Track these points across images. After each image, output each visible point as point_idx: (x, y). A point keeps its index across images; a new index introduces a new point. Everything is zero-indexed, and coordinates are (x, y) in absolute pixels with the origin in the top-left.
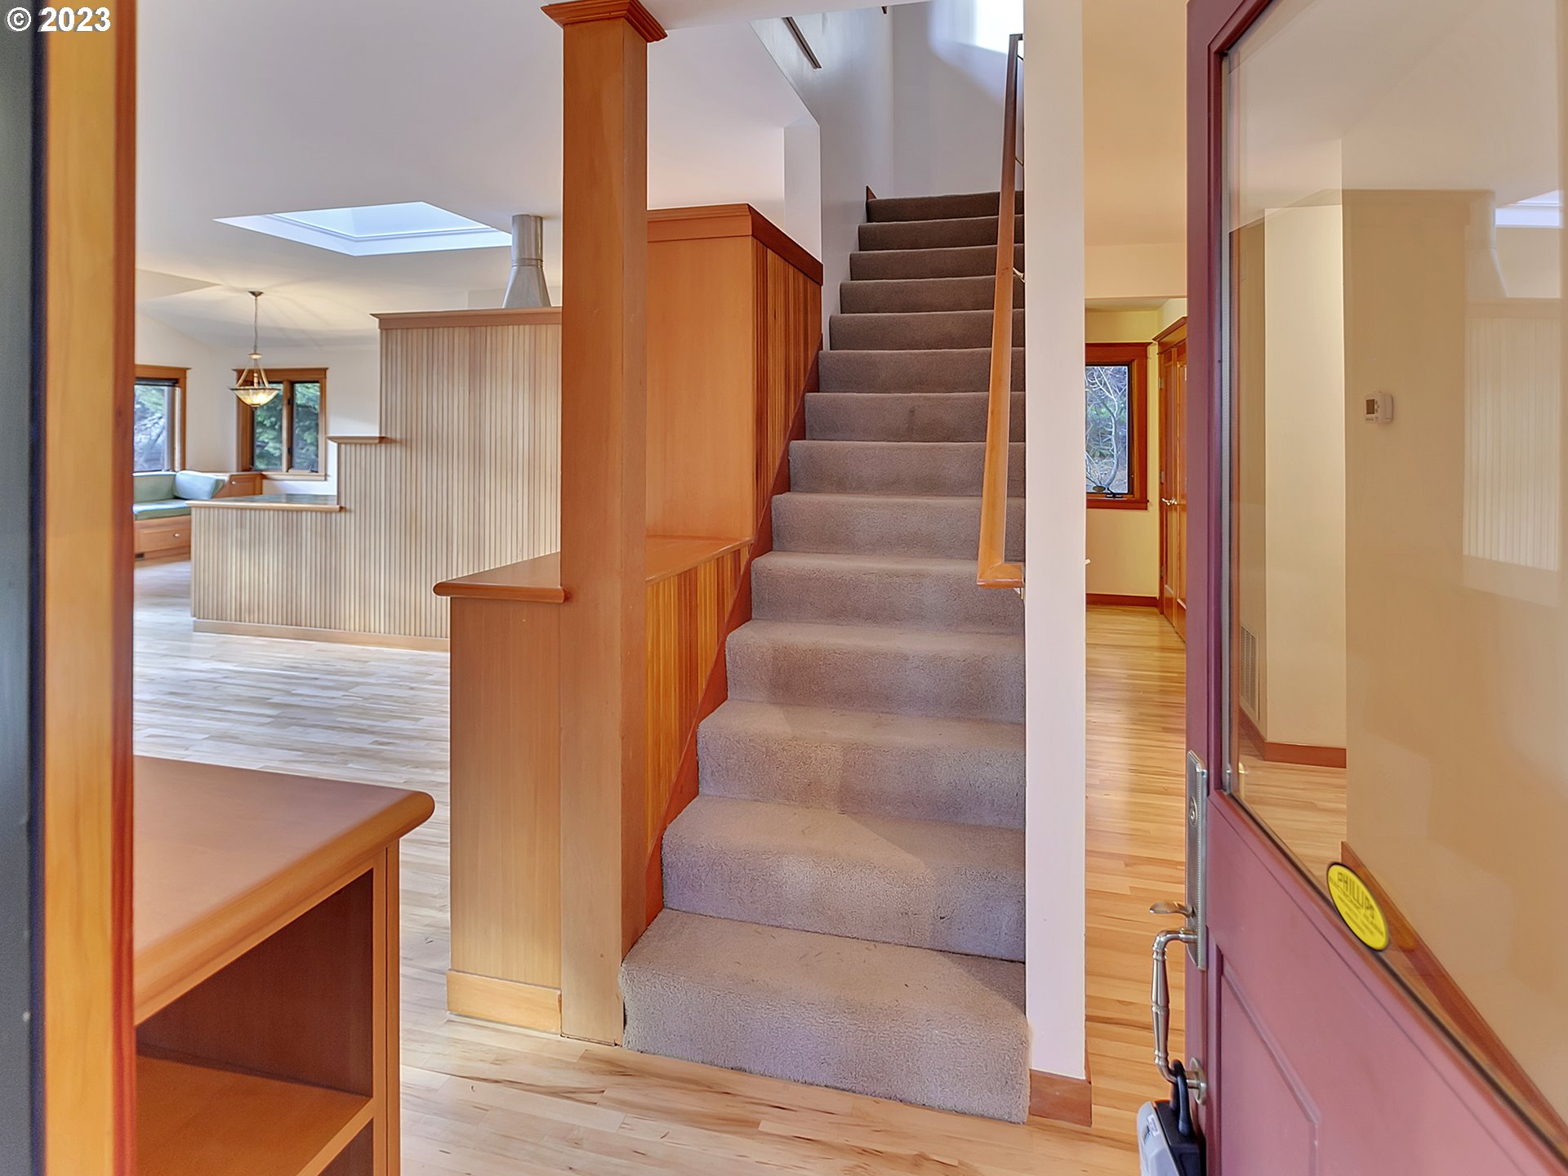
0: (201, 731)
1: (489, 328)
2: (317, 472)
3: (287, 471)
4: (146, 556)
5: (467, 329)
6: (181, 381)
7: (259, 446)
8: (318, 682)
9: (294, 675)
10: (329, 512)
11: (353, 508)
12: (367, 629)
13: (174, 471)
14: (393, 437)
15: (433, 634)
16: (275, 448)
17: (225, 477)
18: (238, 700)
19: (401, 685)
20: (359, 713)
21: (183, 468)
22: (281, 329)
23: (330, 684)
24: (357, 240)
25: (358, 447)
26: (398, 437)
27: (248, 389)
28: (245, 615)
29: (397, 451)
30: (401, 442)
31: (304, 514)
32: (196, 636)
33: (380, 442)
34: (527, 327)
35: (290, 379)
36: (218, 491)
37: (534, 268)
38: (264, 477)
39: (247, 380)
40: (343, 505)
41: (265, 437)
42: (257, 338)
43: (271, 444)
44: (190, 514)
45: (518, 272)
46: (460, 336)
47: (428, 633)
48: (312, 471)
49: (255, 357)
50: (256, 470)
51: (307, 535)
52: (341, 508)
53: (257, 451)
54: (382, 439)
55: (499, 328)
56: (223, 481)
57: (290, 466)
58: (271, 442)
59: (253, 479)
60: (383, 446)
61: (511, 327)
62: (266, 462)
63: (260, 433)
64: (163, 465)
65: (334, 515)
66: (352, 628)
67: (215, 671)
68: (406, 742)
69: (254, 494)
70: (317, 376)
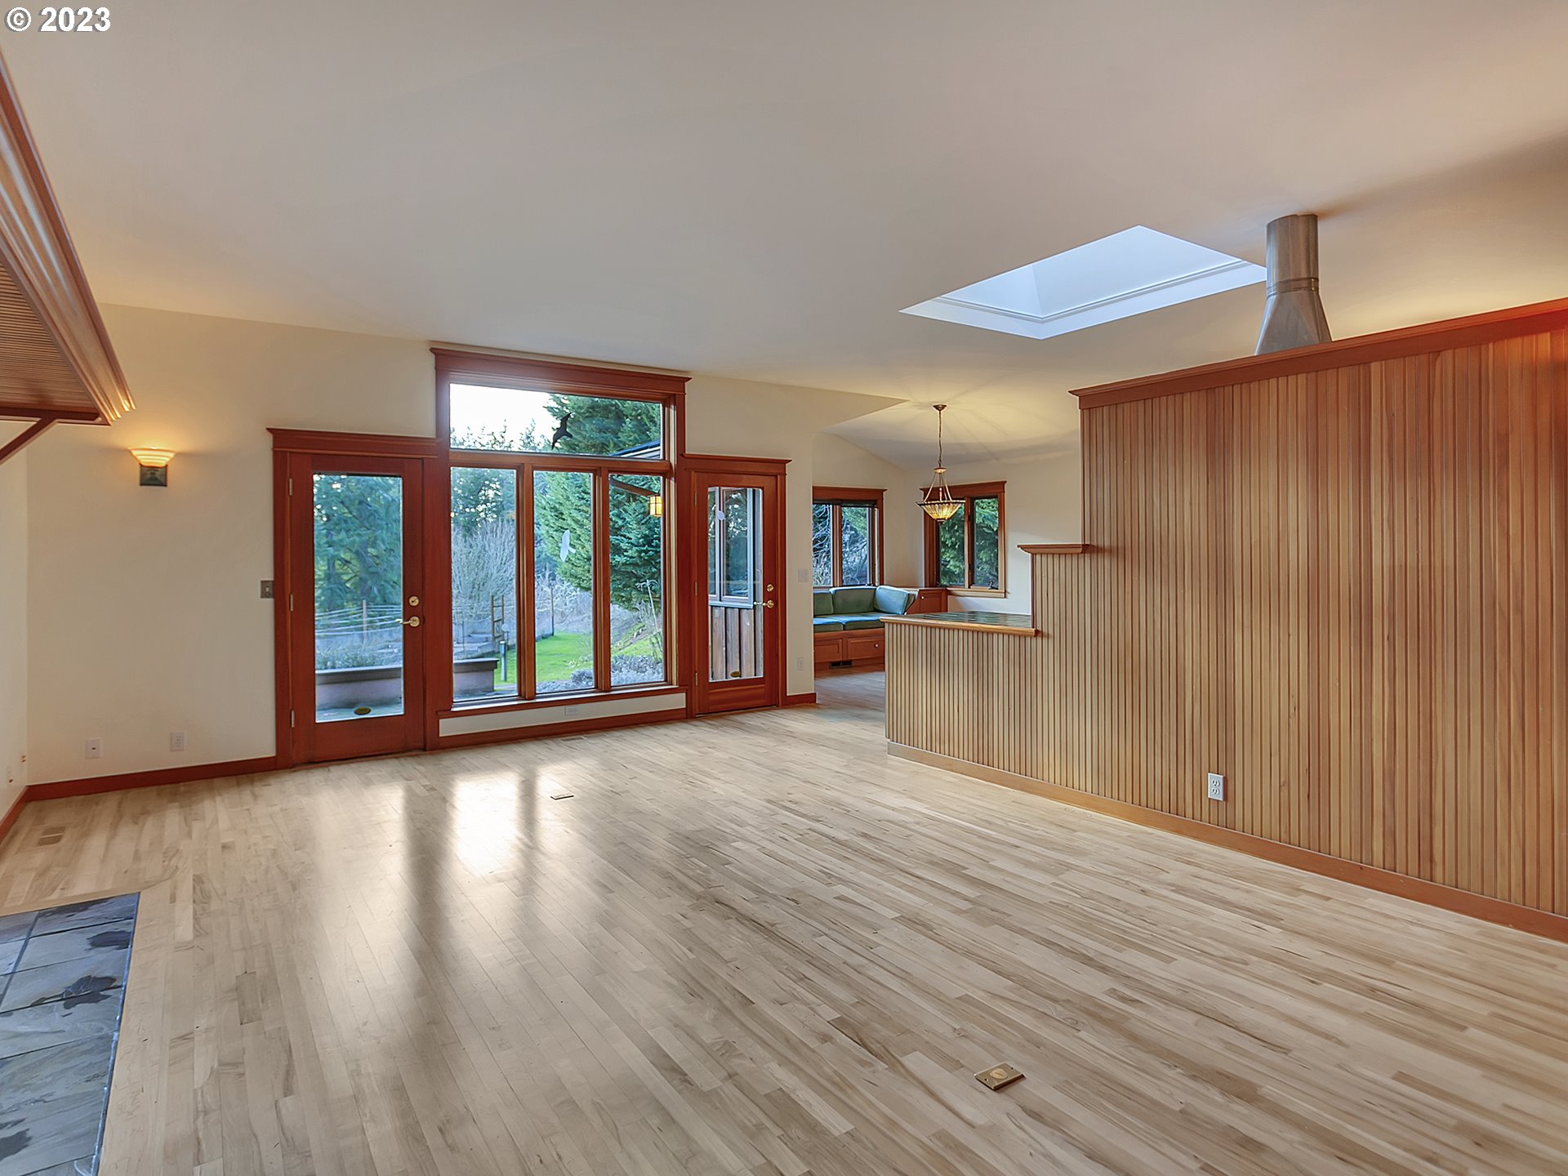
0: (892, 904)
1: (1237, 388)
2: (997, 589)
3: (969, 588)
4: (853, 664)
5: (1203, 393)
6: (879, 502)
7: (943, 564)
8: (1016, 853)
9: (989, 836)
10: (1022, 636)
11: (1051, 632)
12: (1070, 784)
13: (874, 585)
14: (1100, 544)
15: (1158, 805)
16: (955, 567)
17: (915, 592)
18: (932, 863)
19: (1127, 882)
20: (1080, 924)
21: (882, 583)
22: (962, 445)
23: (1034, 859)
24: (1043, 321)
25: (1056, 557)
26: (1107, 544)
27: (934, 504)
28: (936, 745)
29: (1106, 562)
30: (1111, 551)
31: (995, 636)
32: (890, 759)
33: (1084, 552)
34: (1302, 378)
35: (970, 494)
36: (911, 606)
37: (1304, 293)
38: (950, 593)
39: (933, 495)
40: (1039, 628)
41: (947, 556)
42: (942, 456)
43: (952, 563)
44: (884, 627)
45: (1279, 303)
46: (1192, 404)
47: (1151, 803)
48: (993, 588)
49: (939, 471)
50: (942, 586)
51: (998, 661)
52: (1037, 632)
53: (942, 568)
54: (1086, 548)
55: (1254, 385)
56: (914, 595)
57: (972, 582)
58: (951, 561)
59: (939, 594)
60: (1087, 556)
61: (1273, 381)
62: (948, 579)
63: (943, 553)
64: (866, 580)
65: (1028, 639)
66: (1052, 780)
67: (907, 811)
68: (1160, 1007)
69: (940, 611)
70: (995, 491)
